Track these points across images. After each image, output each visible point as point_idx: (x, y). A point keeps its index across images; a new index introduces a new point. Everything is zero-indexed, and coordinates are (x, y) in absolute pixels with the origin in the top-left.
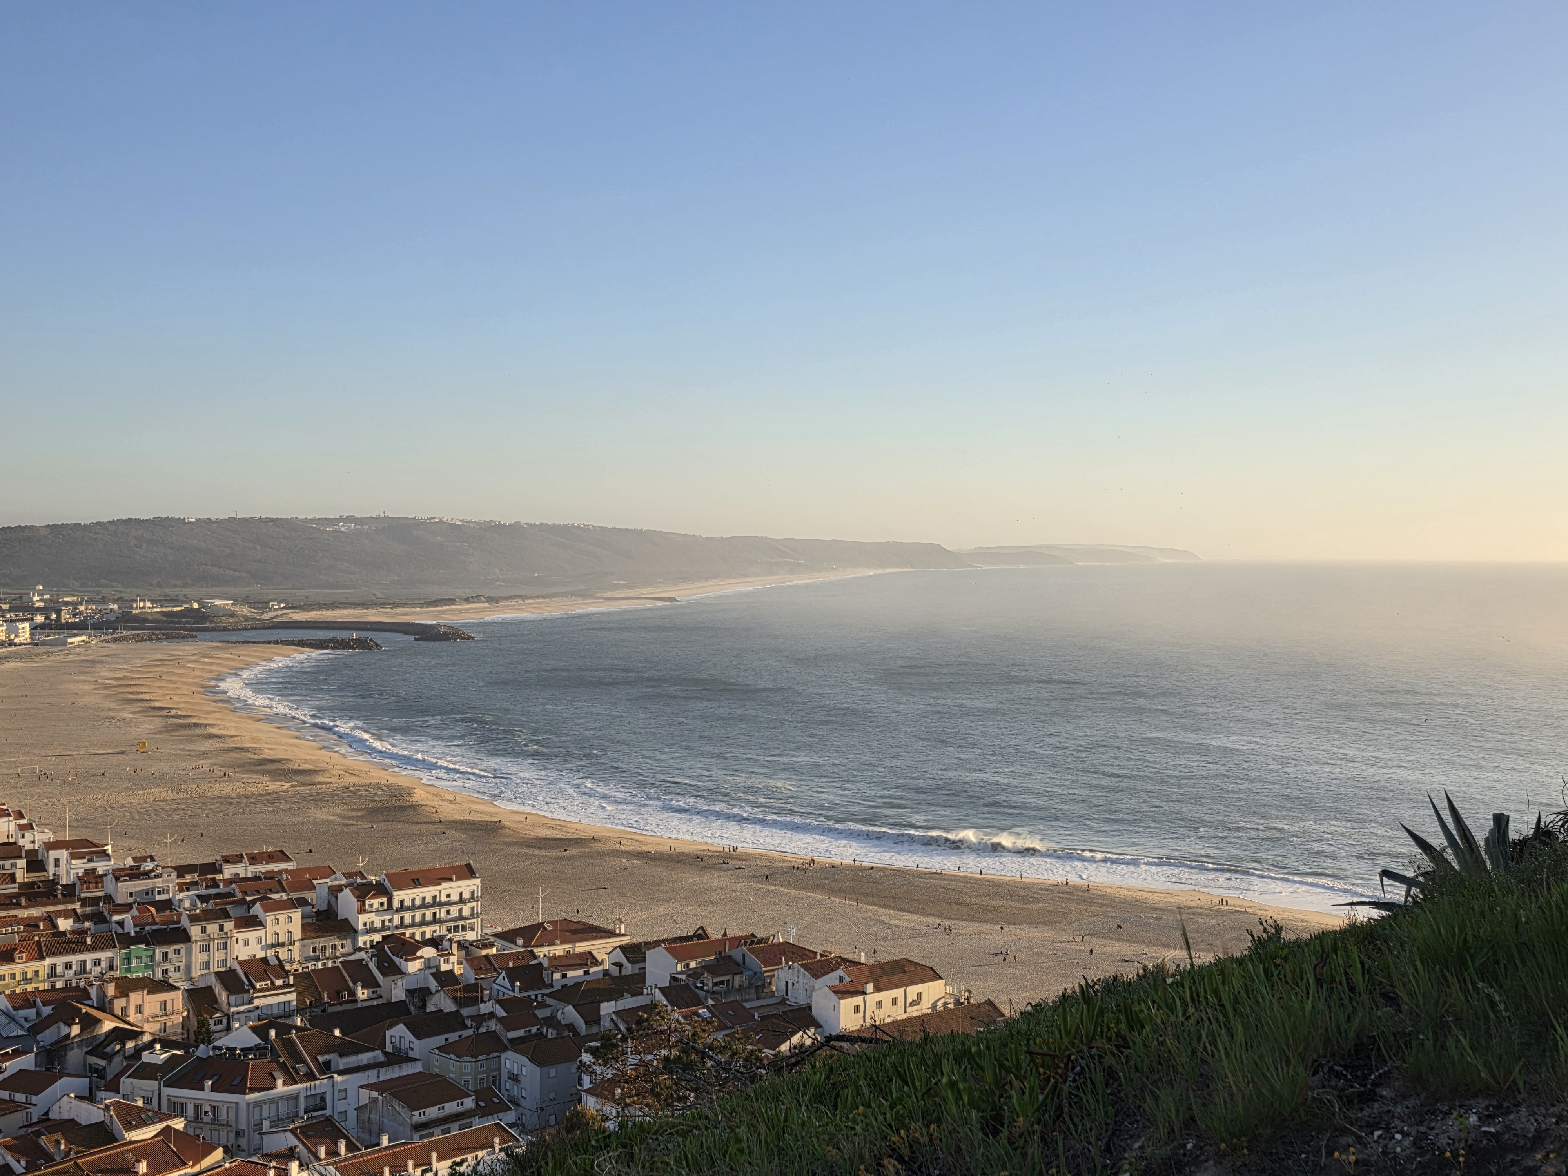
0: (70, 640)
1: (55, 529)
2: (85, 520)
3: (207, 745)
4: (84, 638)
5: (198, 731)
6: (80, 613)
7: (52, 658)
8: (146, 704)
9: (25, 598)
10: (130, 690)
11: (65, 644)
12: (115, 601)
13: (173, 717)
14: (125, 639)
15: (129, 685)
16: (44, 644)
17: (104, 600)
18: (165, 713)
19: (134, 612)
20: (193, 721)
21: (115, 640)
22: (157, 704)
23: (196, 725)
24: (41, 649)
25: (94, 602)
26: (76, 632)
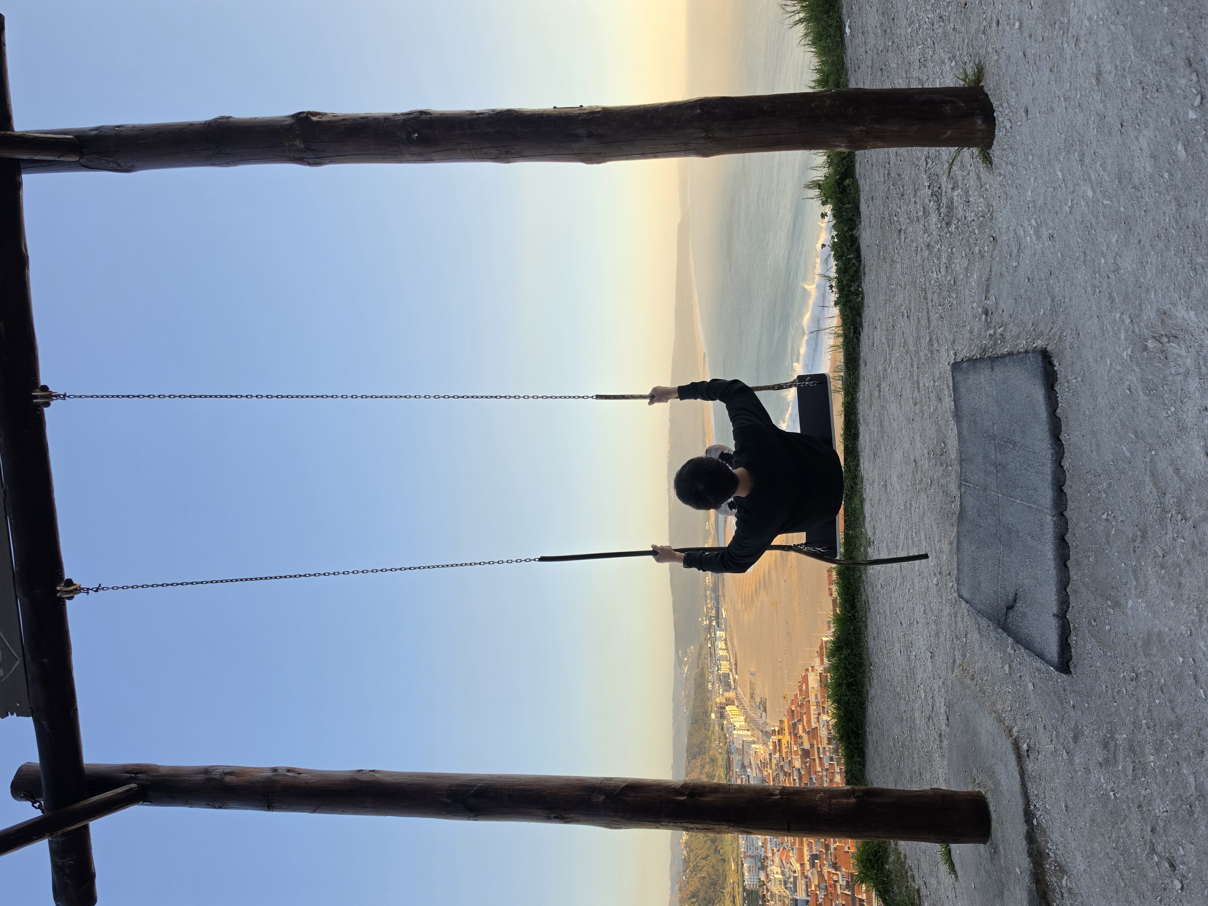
0: (724, 616)
1: (675, 612)
2: (670, 599)
3: (774, 576)
4: (723, 610)
5: (767, 577)
6: (711, 607)
7: (732, 625)
8: (754, 594)
9: (705, 627)
10: (747, 599)
11: (726, 619)
12: (706, 592)
13: (760, 585)
14: (723, 593)
15: (745, 599)
16: (726, 627)
17: (706, 596)
18: (758, 588)
19: (711, 586)
20: (762, 578)
21: (724, 597)
22: (754, 589)
23: (764, 577)
24: (728, 628)
25: (706, 601)
26: (720, 612)
